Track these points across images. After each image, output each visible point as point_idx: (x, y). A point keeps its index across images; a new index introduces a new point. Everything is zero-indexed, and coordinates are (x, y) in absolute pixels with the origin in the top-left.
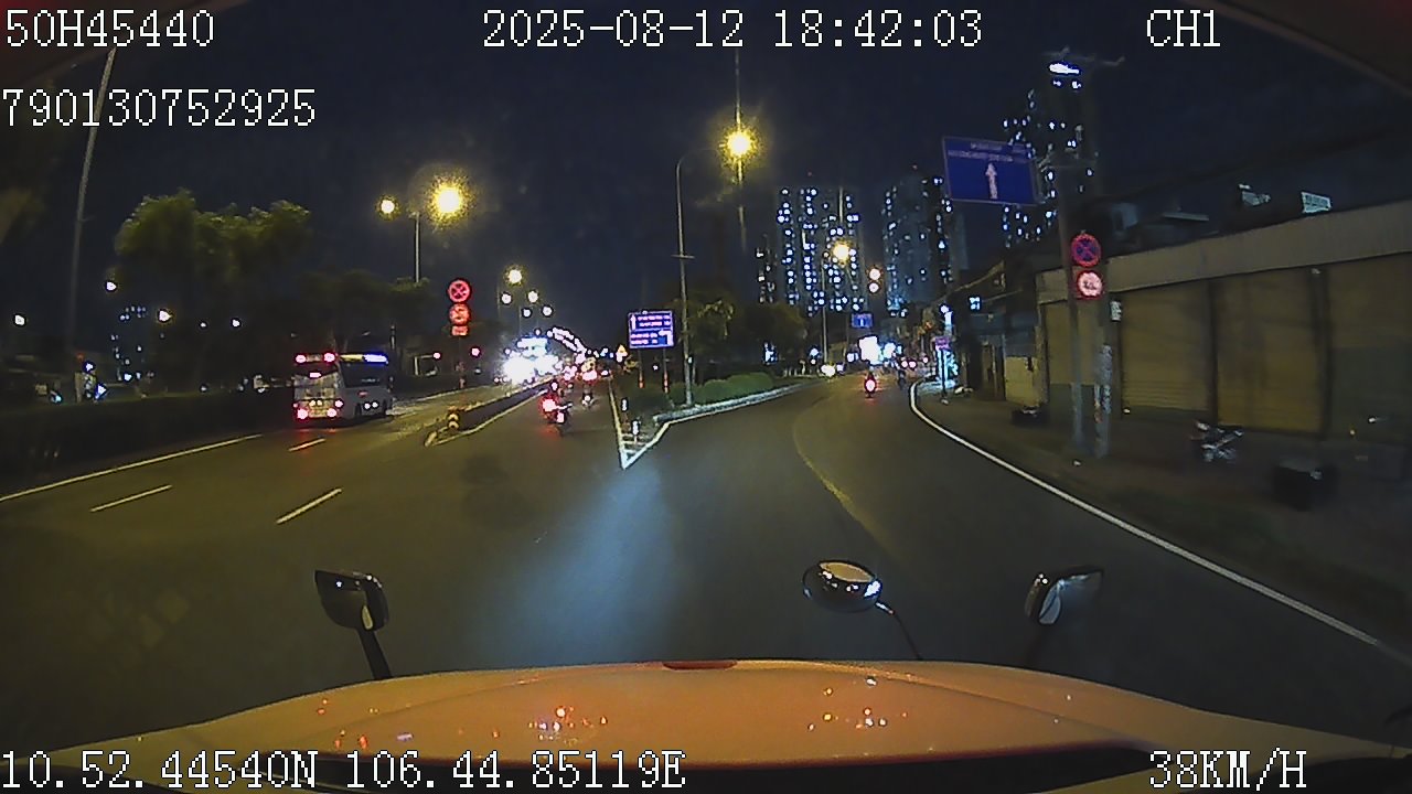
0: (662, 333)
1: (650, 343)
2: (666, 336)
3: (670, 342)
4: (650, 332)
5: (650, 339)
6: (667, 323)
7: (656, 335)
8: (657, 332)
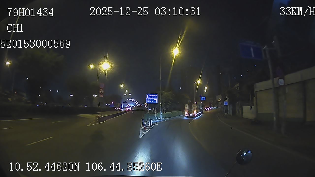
0: (155, 100)
1: (152, 102)
2: (156, 100)
3: (157, 102)
4: (151, 99)
5: (151, 101)
6: (156, 97)
7: (153, 100)
8: (153, 99)
